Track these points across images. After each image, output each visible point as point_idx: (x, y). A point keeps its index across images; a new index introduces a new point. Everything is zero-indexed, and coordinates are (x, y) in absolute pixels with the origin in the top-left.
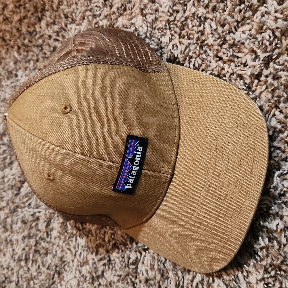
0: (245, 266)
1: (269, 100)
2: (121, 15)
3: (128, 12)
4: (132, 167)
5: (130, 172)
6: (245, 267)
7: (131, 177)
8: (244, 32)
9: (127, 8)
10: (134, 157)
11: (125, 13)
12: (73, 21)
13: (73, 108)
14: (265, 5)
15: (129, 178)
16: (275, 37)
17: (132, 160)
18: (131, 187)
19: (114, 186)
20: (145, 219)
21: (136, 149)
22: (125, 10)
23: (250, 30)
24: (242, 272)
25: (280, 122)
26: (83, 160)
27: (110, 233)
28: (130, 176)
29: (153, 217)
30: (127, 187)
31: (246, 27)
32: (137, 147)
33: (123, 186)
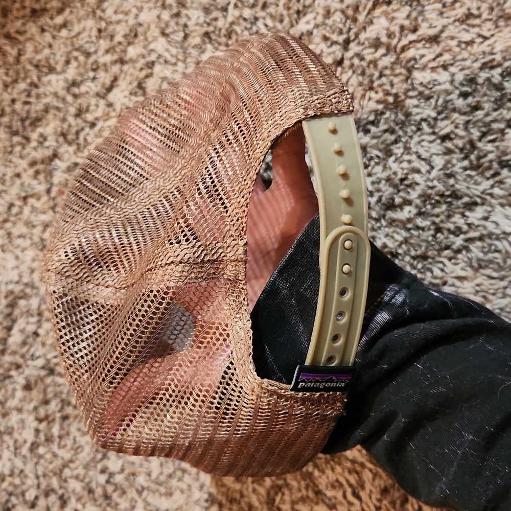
1: (361, 84)
2: (129, 44)
3: (141, 38)
8: (308, 23)
11: (136, 41)
12: (52, 70)
16: (347, 18)
22: (136, 36)
23: (315, 18)
25: (378, 102)
31: (310, 16)
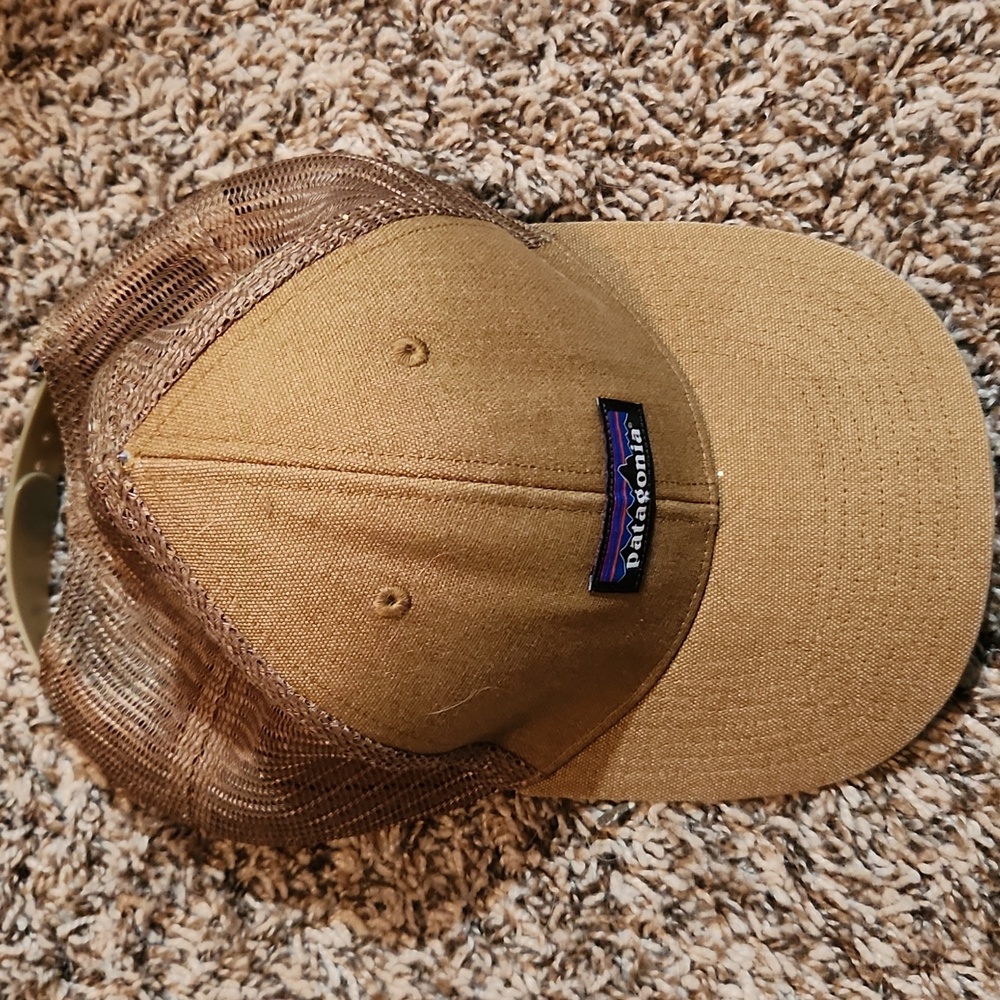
0: (977, 689)
2: (281, 137)
3: (311, 123)
4: (635, 495)
5: (633, 511)
6: (977, 694)
7: (636, 529)
8: (745, 95)
9: (306, 113)
10: (632, 462)
11: (298, 130)
13: (432, 347)
14: (789, 14)
15: (632, 531)
16: (849, 82)
17: (631, 471)
18: (636, 564)
19: (597, 572)
20: (644, 686)
21: (630, 435)
22: (298, 118)
23: (765, 84)
24: (972, 713)
25: (938, 277)
26: (507, 501)
27: (464, 836)
28: (633, 524)
29: (674, 666)
30: (630, 565)
31: (751, 80)
32: (630, 430)
33: (621, 564)
